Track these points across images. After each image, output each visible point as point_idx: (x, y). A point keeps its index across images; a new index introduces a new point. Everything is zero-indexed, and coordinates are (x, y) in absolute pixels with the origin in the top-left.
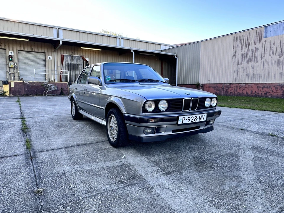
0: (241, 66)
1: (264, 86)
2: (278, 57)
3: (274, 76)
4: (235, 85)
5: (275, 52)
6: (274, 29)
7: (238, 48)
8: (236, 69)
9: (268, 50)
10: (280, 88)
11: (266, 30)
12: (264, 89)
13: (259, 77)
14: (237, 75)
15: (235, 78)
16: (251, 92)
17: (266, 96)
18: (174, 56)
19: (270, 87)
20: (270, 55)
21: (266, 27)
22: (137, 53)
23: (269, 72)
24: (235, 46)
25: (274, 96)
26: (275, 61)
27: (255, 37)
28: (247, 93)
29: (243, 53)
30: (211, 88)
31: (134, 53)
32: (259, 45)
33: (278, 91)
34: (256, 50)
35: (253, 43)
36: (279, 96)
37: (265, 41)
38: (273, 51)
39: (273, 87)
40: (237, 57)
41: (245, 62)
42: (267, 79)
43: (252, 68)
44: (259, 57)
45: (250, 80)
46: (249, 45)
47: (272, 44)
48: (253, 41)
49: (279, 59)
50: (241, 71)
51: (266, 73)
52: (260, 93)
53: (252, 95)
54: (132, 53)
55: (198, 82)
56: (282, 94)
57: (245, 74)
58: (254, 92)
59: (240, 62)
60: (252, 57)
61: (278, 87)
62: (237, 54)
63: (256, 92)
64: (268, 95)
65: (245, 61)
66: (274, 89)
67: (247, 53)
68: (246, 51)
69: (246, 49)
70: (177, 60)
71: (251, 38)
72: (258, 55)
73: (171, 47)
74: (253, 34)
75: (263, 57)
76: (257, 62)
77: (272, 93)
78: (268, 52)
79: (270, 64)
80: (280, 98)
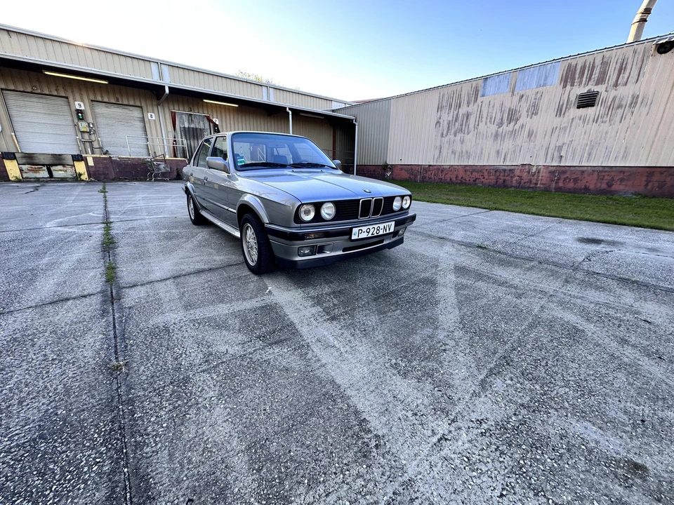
0: (446, 139)
1: (474, 169)
2: (496, 128)
3: (488, 156)
4: (435, 167)
5: (493, 120)
6: (496, 83)
7: (443, 112)
8: (438, 144)
9: (485, 116)
10: (494, 172)
11: (485, 85)
12: (474, 173)
13: (469, 156)
14: (440, 152)
15: (436, 157)
16: (457, 177)
17: (476, 184)
18: (353, 120)
19: (481, 171)
20: (486, 124)
21: (486, 79)
22: (296, 113)
23: (482, 149)
24: (440, 108)
25: (485, 184)
26: (492, 134)
27: (468, 94)
28: (451, 179)
29: (450, 118)
30: (403, 171)
31: (290, 112)
32: (473, 108)
33: (491, 177)
34: (468, 116)
35: (465, 105)
36: (492, 184)
37: (482, 102)
38: (491, 118)
39: (485, 171)
40: (441, 125)
41: (452, 133)
42: (478, 160)
43: (461, 142)
44: (471, 126)
45: (456, 160)
46: (460, 107)
47: (491, 106)
48: (466, 102)
49: (497, 131)
50: (446, 146)
51: (479, 151)
52: (468, 180)
53: (457, 181)
54: (289, 113)
55: (386, 162)
57: (450, 151)
58: (460, 177)
59: (445, 133)
60: (462, 125)
61: (491, 171)
62: (441, 121)
63: (462, 178)
64: (477, 182)
65: (452, 131)
66: (486, 173)
67: (456, 121)
68: (455, 116)
69: (456, 113)
70: (357, 127)
71: (462, 96)
72: (471, 122)
73: (347, 106)
74: (466, 89)
75: (476, 126)
76: (468, 134)
77: (483, 180)
78: (484, 119)
79: (485, 137)
80: (493, 186)
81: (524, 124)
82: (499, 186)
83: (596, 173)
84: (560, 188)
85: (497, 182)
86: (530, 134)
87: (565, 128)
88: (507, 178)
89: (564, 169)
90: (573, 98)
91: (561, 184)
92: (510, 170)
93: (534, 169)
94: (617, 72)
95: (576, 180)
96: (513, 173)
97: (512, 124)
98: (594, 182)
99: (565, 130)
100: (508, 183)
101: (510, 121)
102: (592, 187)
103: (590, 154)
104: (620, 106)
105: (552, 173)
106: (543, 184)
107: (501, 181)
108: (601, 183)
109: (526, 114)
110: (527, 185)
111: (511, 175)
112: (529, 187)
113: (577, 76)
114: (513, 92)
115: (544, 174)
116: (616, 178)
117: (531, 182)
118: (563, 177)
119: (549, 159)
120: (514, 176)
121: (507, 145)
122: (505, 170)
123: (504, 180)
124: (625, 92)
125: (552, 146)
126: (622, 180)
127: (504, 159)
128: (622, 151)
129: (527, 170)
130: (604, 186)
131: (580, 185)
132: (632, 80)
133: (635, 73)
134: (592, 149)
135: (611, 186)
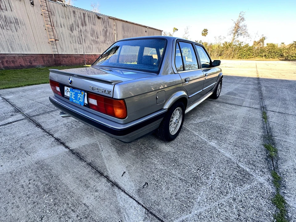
83: (21, 58)
84: (7, 67)
89: (2, 55)
91: (6, 65)
95: (13, 62)
98: (23, 62)
102: (23, 65)
103: (11, 47)
104: (11, 22)
108: (27, 62)
116: (32, 60)
118: (5, 60)
126: (34, 60)
128: (26, 46)
130: (29, 64)
131: (17, 64)
132: (9, 8)
133: (8, 5)
134: (11, 44)
135: (31, 63)
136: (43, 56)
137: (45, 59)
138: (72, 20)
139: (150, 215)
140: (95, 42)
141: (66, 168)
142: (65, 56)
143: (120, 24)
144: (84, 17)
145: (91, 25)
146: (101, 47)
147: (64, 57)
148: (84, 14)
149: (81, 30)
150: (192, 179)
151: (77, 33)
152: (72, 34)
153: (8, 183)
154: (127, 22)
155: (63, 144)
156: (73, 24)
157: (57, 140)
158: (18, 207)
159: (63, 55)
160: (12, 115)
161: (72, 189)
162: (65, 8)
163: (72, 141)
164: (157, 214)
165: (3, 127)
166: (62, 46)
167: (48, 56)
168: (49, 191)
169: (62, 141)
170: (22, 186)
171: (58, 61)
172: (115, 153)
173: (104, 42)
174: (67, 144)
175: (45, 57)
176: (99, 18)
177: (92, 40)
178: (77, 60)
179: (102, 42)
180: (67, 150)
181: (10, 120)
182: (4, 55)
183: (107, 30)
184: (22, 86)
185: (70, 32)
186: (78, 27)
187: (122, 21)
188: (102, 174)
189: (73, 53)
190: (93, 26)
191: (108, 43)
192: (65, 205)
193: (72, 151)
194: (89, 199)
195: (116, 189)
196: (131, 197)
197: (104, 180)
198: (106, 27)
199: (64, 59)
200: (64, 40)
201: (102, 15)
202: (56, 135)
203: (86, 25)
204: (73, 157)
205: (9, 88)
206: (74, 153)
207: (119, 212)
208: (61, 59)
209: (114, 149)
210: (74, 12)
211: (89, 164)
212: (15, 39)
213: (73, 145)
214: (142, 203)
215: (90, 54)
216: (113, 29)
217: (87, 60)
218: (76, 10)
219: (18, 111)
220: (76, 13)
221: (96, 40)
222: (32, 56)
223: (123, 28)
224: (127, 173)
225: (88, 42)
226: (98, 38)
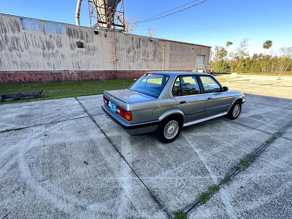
1: (36, 73)
2: (42, 50)
3: (43, 66)
5: (38, 45)
6: (31, 24)
10: (50, 74)
11: (22, 22)
12: (37, 76)
13: (29, 65)
16: (25, 79)
17: (41, 82)
19: (42, 74)
20: (33, 47)
21: (22, 19)
23: (38, 62)
25: (48, 81)
26: (40, 53)
28: (20, 80)
32: (19, 35)
33: (50, 77)
34: (16, 39)
35: (11, 31)
36: (52, 80)
37: (25, 33)
38: (36, 44)
39: (45, 74)
41: (7, 49)
42: (37, 68)
43: (18, 56)
44: (23, 47)
45: (19, 68)
46: (5, 31)
47: (33, 37)
48: (10, 29)
49: (43, 52)
51: (35, 63)
52: (34, 79)
53: (26, 81)
56: (53, 79)
57: (11, 62)
58: (28, 79)
60: (14, 45)
61: (48, 74)
63: (29, 79)
64: (42, 80)
66: (46, 75)
67: (6, 41)
68: (4, 37)
69: (3, 35)
71: (5, 24)
72: (21, 44)
74: (6, 20)
75: (27, 47)
76: (22, 51)
77: (46, 79)
78: (31, 44)
79: (36, 55)
80: (53, 82)
81: (58, 50)
82: (56, 81)
83: (93, 73)
84: (84, 80)
85: (54, 79)
86: (62, 56)
87: (76, 55)
88: (59, 77)
89: (82, 72)
90: (75, 43)
91: (83, 78)
92: (59, 73)
93: (70, 72)
94: (86, 36)
95: (88, 76)
96: (61, 74)
97: (51, 50)
98: (93, 76)
99: (77, 56)
100: (61, 79)
101: (49, 48)
102: (93, 78)
103: (88, 66)
104: (91, 50)
105: (78, 74)
106: (76, 79)
107: (56, 79)
108: (95, 77)
109: (57, 46)
110: (70, 80)
111: (60, 75)
112: (72, 81)
113: (73, 34)
114: (44, 32)
115: (75, 74)
116: (99, 75)
117: (71, 78)
118: (83, 75)
119: (75, 68)
120: (62, 76)
121: (52, 60)
122: (56, 73)
123: (58, 78)
124: (91, 44)
125: (74, 63)
126: (100, 75)
127: (54, 67)
128: (97, 65)
129: (68, 73)
130: (97, 78)
131: (90, 78)
132: (91, 41)
133: (91, 39)
134: (88, 64)
135: (98, 78)
136: (106, 72)
137: (107, 74)
138: (130, 45)
139: (133, 172)
140: (145, 60)
141: (102, 144)
142: (122, 72)
143: (168, 44)
144: (140, 41)
145: (144, 47)
146: (150, 64)
147: (120, 73)
148: (140, 39)
149: (135, 52)
150: (166, 165)
151: (133, 53)
152: (129, 55)
153: (78, 145)
154: (175, 42)
155: (104, 133)
156: (130, 48)
157: (102, 130)
158: (80, 154)
159: (120, 72)
160: (83, 113)
161: (102, 154)
162: (127, 36)
163: (109, 132)
164: (136, 173)
165: (78, 119)
166: (120, 65)
167: (110, 72)
168: (93, 152)
169: (104, 132)
170: (83, 148)
171: (116, 76)
172: (129, 143)
173: (153, 60)
174: (106, 134)
175: (107, 73)
176: (151, 41)
177: (143, 59)
178: (129, 75)
179: (151, 60)
180: (105, 136)
181: (82, 116)
182: (83, 72)
183: (157, 50)
184: (90, 95)
185: (127, 54)
186: (134, 49)
187: (171, 41)
188: (118, 151)
189: (128, 69)
190: (145, 48)
191: (156, 60)
192: (98, 159)
193: (107, 137)
194: (108, 159)
195: (122, 159)
196: (128, 164)
197: (118, 154)
198: (156, 48)
199: (120, 74)
200: (122, 60)
201: (154, 38)
202: (101, 128)
203: (140, 47)
204: (107, 140)
205: (83, 96)
206: (108, 139)
207: (119, 167)
208: (118, 74)
209: (129, 141)
210: (132, 38)
211: (114, 145)
212: (91, 61)
213: (109, 135)
214: (132, 167)
215: (140, 70)
216: (162, 49)
217: (137, 75)
218: (134, 37)
219: (86, 111)
220: (134, 39)
221: (147, 59)
222: (99, 72)
223: (171, 47)
224: (131, 153)
225: (139, 61)
226: (148, 57)
